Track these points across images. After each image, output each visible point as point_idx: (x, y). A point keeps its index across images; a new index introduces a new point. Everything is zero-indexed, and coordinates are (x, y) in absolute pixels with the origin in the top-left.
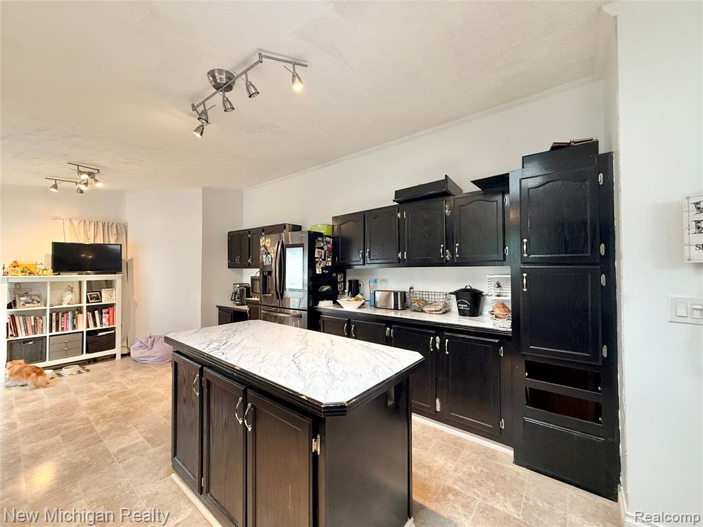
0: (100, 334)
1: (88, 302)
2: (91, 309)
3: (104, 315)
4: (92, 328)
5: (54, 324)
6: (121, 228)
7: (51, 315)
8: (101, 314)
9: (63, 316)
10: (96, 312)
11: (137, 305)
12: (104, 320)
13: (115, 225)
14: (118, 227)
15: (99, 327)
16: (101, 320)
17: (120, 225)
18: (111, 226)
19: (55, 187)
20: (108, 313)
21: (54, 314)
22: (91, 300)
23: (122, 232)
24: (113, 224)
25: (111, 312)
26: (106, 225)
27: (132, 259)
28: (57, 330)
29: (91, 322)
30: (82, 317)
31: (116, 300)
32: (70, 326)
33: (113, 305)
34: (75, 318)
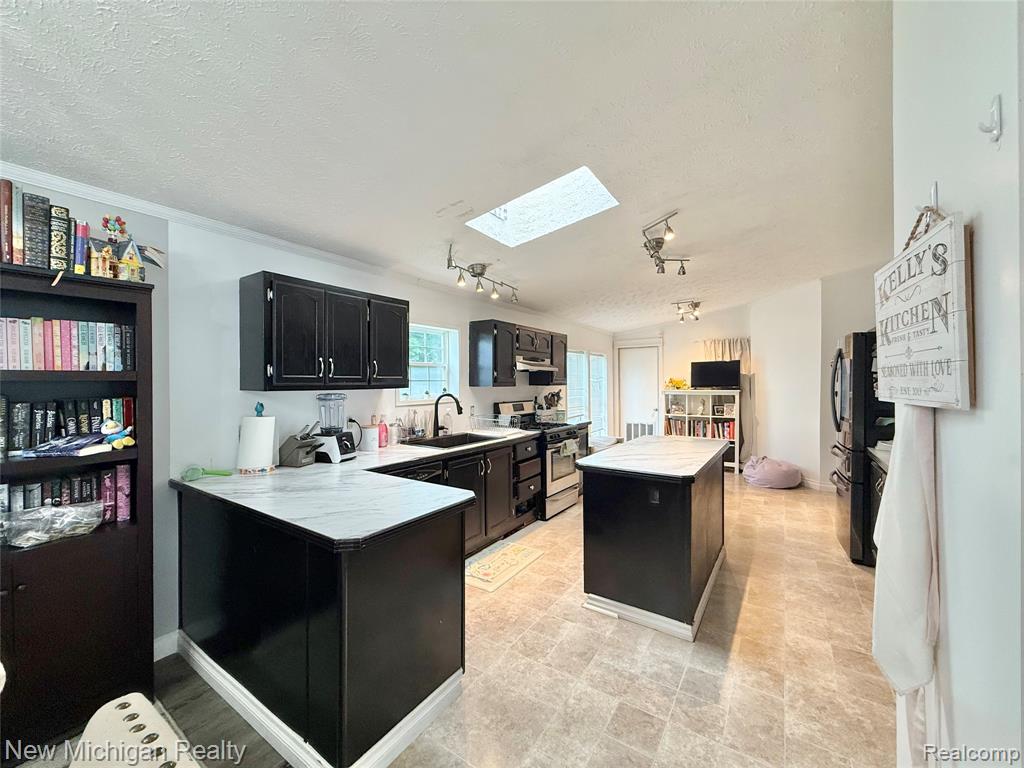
1: (714, 414)
2: (716, 421)
3: (725, 428)
5: (692, 430)
6: (744, 342)
7: (690, 422)
8: (723, 426)
9: (698, 425)
10: (720, 425)
11: (758, 424)
12: (725, 433)
14: (742, 342)
16: (723, 432)
17: (743, 340)
18: (736, 342)
19: (682, 319)
20: (729, 427)
21: (692, 421)
22: (716, 413)
23: (746, 347)
24: (737, 340)
25: (731, 425)
26: (732, 342)
27: (754, 374)
28: (694, 435)
29: (716, 432)
30: (709, 427)
31: (735, 415)
32: (701, 434)
33: (733, 420)
34: (705, 427)
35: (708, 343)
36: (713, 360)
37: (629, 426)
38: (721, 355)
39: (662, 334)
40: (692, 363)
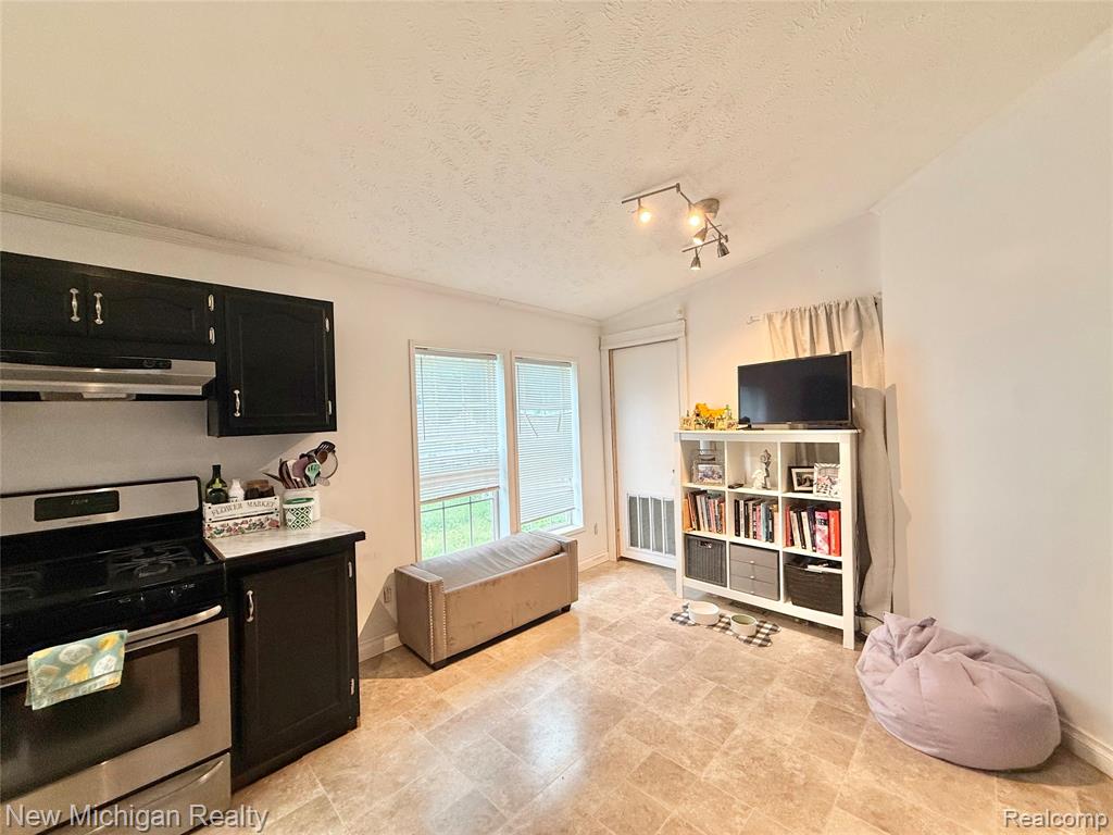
0: (811, 568)
1: (790, 488)
2: (795, 507)
3: (818, 526)
4: (797, 550)
5: (742, 522)
6: (867, 309)
7: (737, 502)
8: (813, 520)
9: (754, 510)
10: (804, 514)
12: (818, 537)
13: (852, 306)
14: (861, 307)
15: (808, 552)
16: (813, 535)
17: (865, 303)
18: (844, 310)
20: (826, 522)
21: (742, 503)
22: (800, 484)
23: (870, 317)
24: (847, 303)
25: (832, 520)
26: (834, 310)
27: (893, 387)
28: (747, 535)
29: (796, 534)
30: (779, 518)
31: (843, 492)
32: (762, 532)
33: (837, 506)
34: (770, 517)
35: (778, 321)
36: (791, 356)
37: (632, 500)
38: (808, 346)
39: (684, 311)
40: (741, 369)
